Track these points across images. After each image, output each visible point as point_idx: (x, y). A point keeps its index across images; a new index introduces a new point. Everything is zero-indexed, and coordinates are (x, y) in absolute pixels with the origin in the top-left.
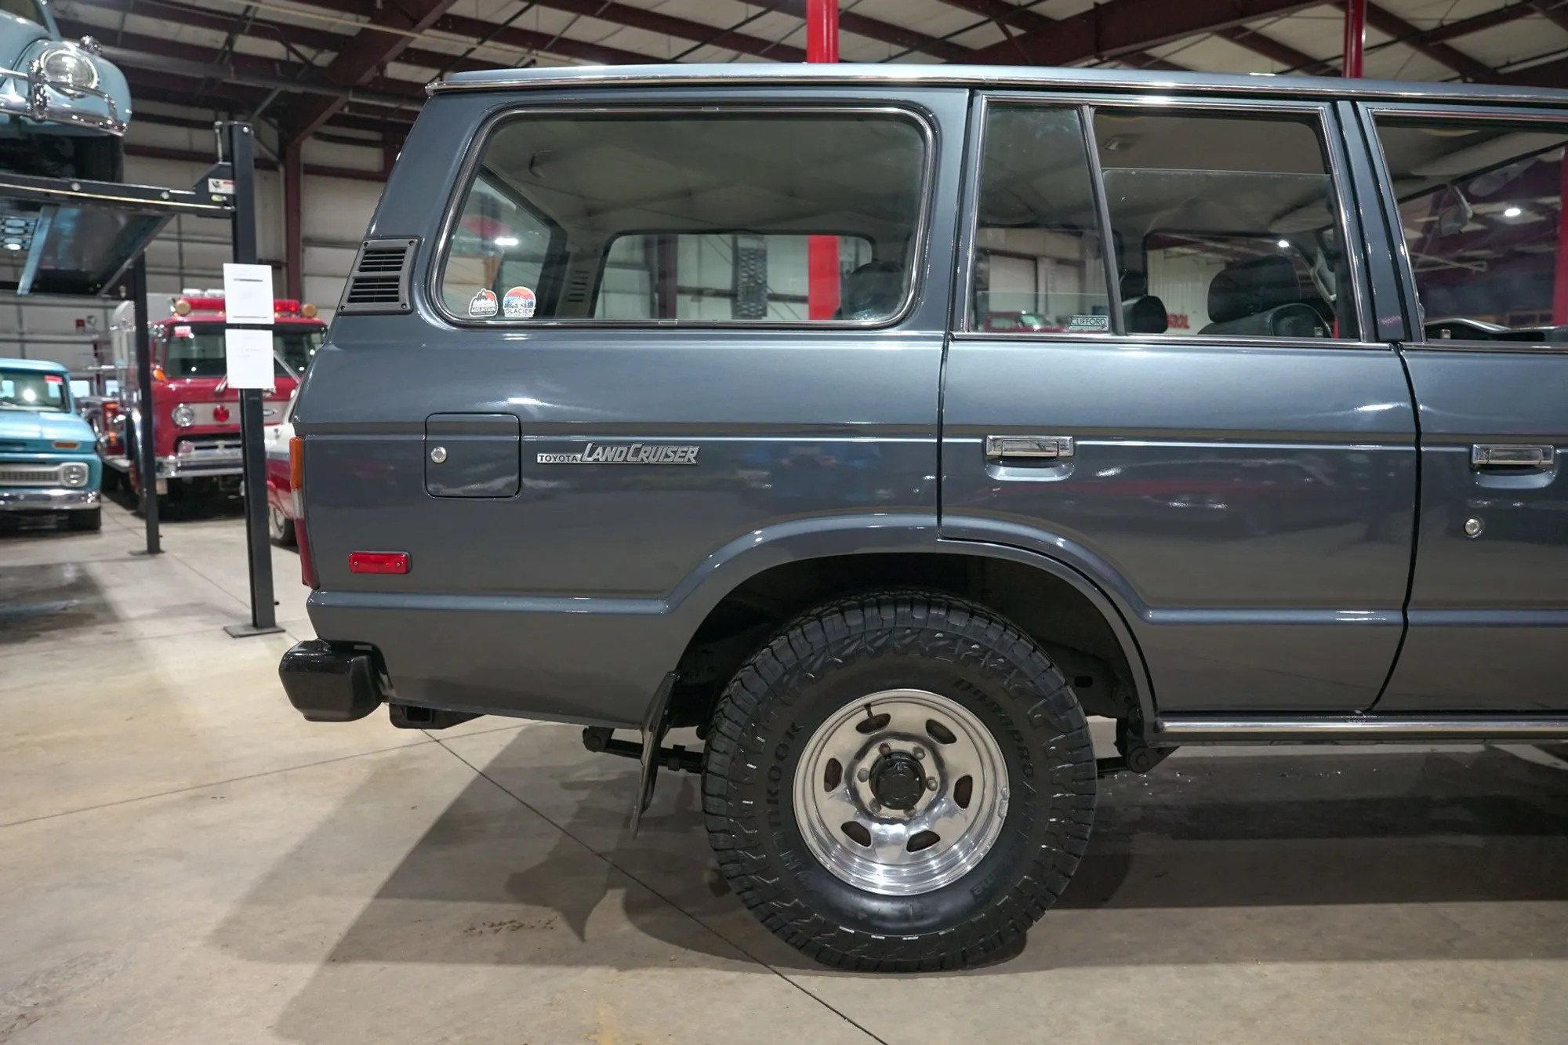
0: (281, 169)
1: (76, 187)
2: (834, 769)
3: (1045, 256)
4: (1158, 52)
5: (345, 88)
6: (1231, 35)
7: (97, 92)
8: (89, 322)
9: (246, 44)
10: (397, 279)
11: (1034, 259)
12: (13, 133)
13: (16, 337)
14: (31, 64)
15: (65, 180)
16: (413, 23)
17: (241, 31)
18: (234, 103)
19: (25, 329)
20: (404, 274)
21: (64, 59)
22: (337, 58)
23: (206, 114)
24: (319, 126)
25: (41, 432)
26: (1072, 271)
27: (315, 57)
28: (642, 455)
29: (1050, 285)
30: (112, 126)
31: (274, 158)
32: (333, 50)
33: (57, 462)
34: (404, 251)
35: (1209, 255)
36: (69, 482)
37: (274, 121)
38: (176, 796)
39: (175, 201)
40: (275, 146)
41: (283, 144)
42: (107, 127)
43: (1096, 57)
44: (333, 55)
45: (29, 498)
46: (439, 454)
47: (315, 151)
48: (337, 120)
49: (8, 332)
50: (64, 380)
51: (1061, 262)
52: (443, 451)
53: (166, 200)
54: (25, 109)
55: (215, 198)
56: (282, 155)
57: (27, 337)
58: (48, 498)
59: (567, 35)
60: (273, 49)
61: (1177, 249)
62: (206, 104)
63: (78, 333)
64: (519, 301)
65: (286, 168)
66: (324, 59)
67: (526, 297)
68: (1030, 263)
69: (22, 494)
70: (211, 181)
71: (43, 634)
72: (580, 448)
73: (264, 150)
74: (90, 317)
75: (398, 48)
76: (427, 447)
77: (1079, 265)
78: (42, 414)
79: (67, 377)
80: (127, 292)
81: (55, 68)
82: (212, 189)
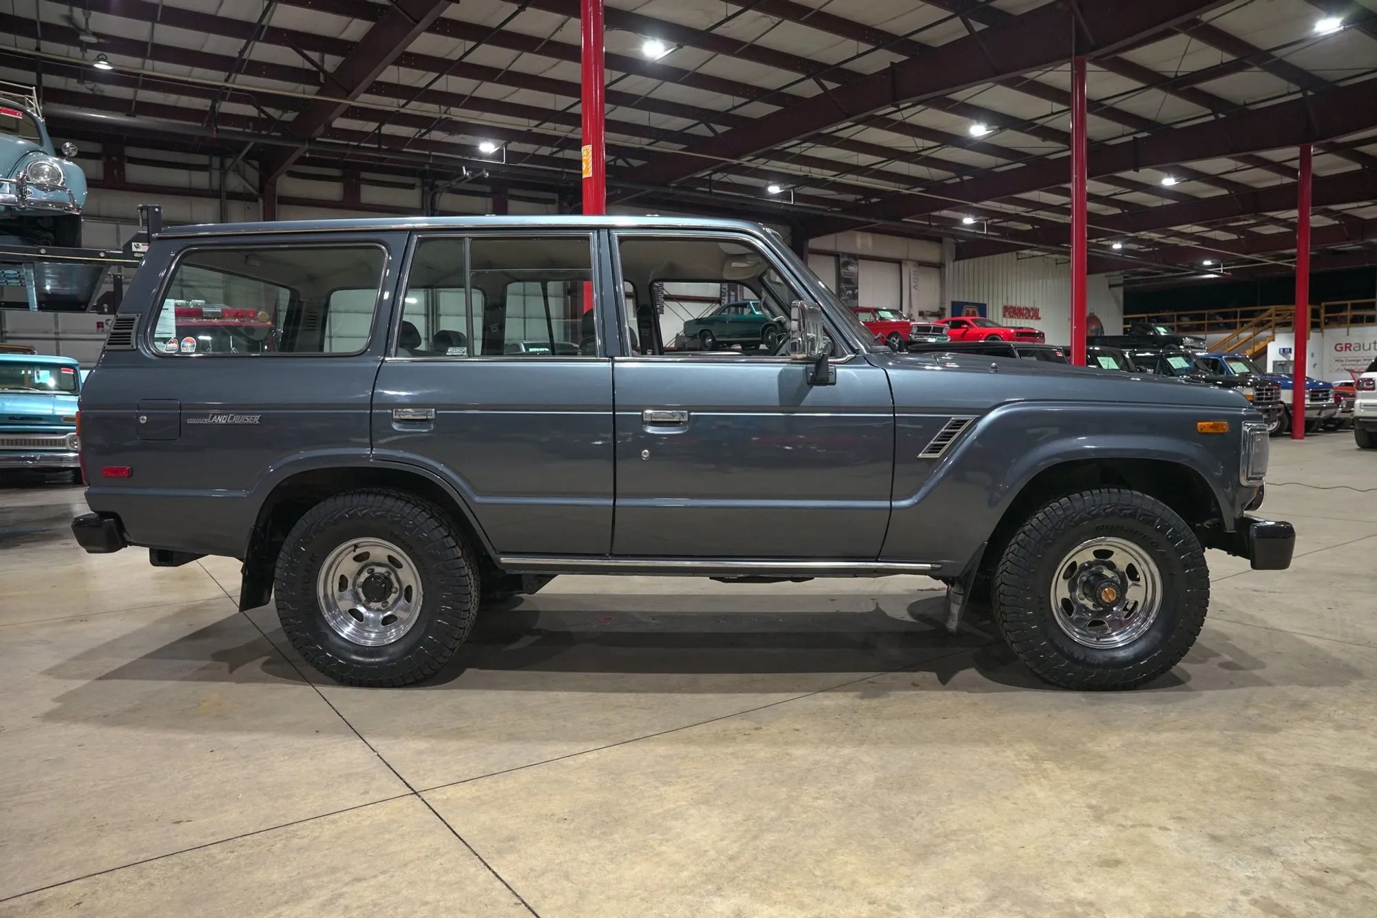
0: (261, 201)
1: (43, 251)
2: (343, 580)
3: (908, 260)
4: (960, 95)
5: (302, 141)
6: (1010, 84)
7: (63, 189)
8: (107, 324)
9: (226, 107)
10: (130, 334)
11: (899, 262)
12: (7, 216)
13: (53, 336)
14: (18, 173)
15: (36, 247)
16: (348, 93)
17: (223, 98)
18: (222, 150)
19: (60, 330)
20: (133, 332)
21: (43, 167)
22: (297, 117)
23: (203, 159)
24: (289, 164)
25: (53, 410)
26: (935, 271)
27: (281, 116)
28: (234, 419)
29: (913, 284)
30: (73, 208)
31: (255, 192)
32: (295, 111)
33: (65, 432)
34: (134, 320)
35: (1056, 256)
36: (73, 447)
37: (256, 163)
38: (60, 620)
39: (109, 258)
40: (257, 184)
41: (263, 181)
42: (70, 209)
43: (893, 106)
44: (296, 114)
45: (42, 458)
46: (143, 419)
47: (287, 186)
48: (302, 161)
49: (46, 332)
50: (75, 371)
51: (922, 264)
52: (145, 418)
53: (103, 258)
54: (15, 202)
55: (136, 255)
56: (261, 190)
57: (60, 336)
58: (61, 459)
59: (475, 94)
60: (250, 110)
61: (1027, 252)
62: (202, 152)
63: (98, 333)
64: (189, 344)
65: (264, 199)
66: (290, 116)
67: (192, 342)
68: (896, 266)
69: (39, 455)
70: (133, 244)
71: (22, 545)
72: (206, 416)
73: (248, 186)
74: (108, 320)
75: (341, 110)
76: (138, 416)
77: (940, 266)
78: (57, 396)
79: (77, 368)
80: (108, 308)
81: (38, 173)
82: (134, 249)
